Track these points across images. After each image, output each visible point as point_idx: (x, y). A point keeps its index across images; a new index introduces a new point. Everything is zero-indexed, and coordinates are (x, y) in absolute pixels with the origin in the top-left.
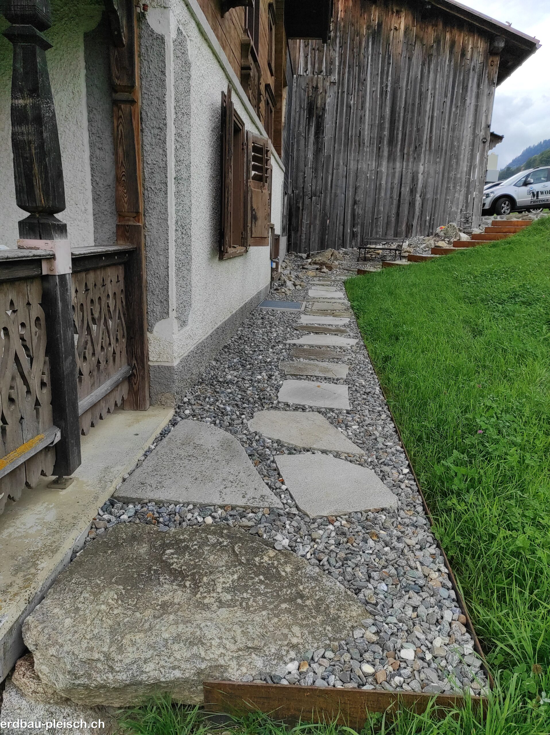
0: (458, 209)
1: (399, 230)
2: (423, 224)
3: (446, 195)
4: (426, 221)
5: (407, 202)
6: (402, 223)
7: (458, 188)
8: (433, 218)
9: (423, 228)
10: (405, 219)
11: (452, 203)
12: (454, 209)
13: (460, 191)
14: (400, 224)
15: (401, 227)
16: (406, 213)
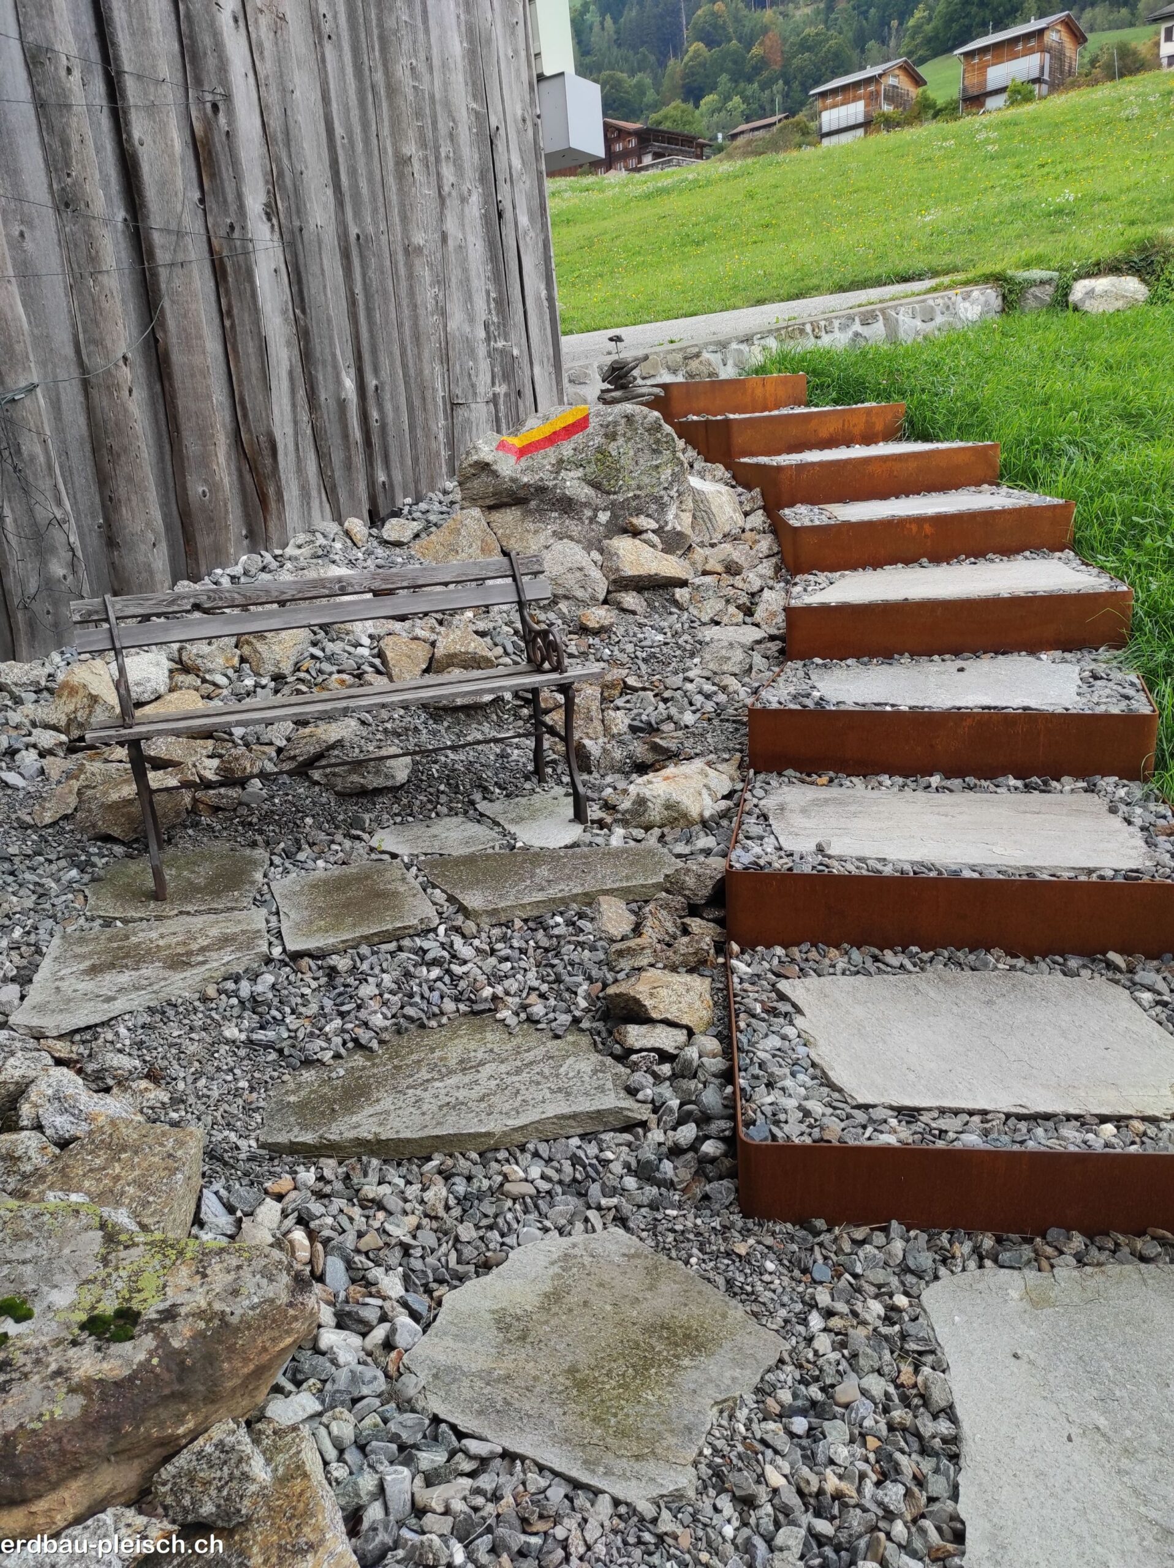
0: (471, 320)
1: (197, 488)
2: (333, 430)
3: (404, 219)
4: (342, 404)
5: (195, 252)
6: (205, 435)
7: (448, 173)
8: (372, 382)
9: (337, 457)
10: (219, 396)
11: (441, 281)
12: (456, 321)
13: (464, 200)
14: (192, 446)
15: (205, 461)
16: (213, 346)
